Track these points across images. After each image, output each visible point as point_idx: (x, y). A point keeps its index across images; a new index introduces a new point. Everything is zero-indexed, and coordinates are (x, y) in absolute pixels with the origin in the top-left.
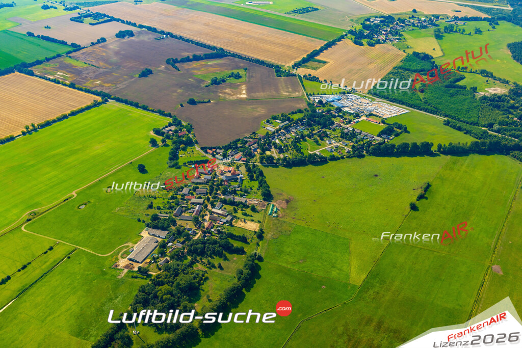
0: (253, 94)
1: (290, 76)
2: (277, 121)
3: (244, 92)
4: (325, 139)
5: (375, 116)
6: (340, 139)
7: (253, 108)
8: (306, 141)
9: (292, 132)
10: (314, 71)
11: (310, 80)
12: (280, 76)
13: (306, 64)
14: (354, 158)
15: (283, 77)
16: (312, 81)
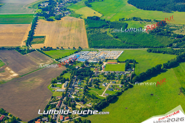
0: (20, 71)
1: (31, 51)
2: (58, 83)
3: (13, 72)
4: (99, 84)
5: (110, 59)
6: (107, 80)
7: (31, 81)
8: (90, 89)
9: (76, 88)
10: (43, 44)
11: (47, 50)
12: (25, 54)
13: (32, 41)
14: (128, 89)
15: (28, 54)
16: (49, 50)
